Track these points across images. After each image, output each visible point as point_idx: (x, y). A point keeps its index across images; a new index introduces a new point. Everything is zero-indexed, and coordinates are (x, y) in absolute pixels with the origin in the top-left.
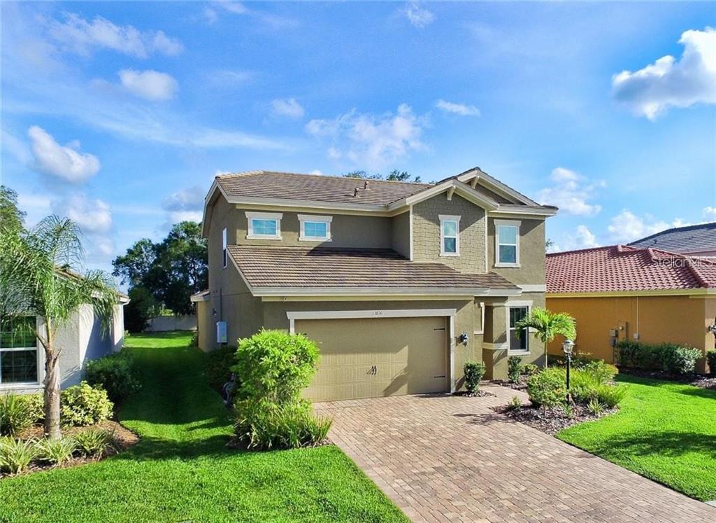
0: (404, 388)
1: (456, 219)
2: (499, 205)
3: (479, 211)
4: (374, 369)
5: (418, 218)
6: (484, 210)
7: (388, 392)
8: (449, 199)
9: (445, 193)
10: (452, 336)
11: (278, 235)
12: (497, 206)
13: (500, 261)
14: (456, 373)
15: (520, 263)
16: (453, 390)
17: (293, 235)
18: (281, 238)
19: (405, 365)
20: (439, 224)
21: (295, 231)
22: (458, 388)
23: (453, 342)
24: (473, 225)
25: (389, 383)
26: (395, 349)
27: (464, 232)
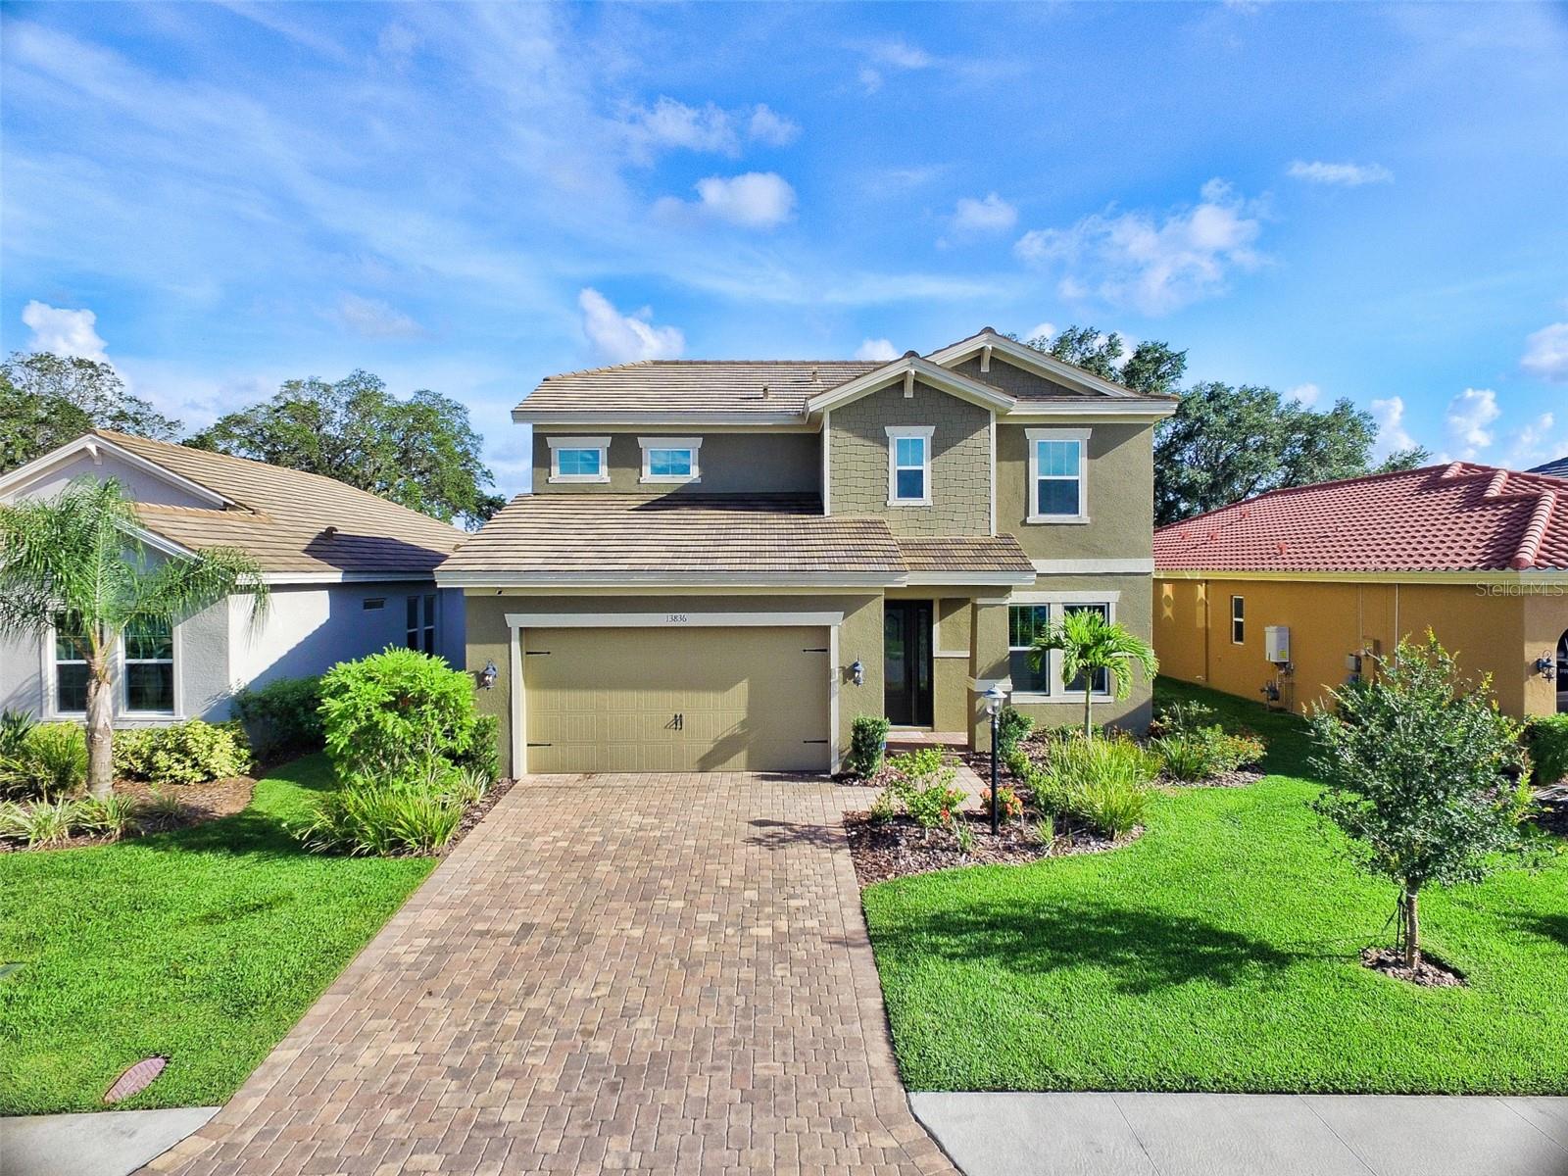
0: (741, 758)
1: (925, 434)
2: (1015, 400)
3: (977, 415)
4: (678, 721)
5: (841, 434)
6: (988, 412)
7: (706, 764)
8: (909, 394)
9: (899, 384)
10: (835, 664)
11: (604, 474)
12: (1012, 404)
13: (1042, 511)
14: (839, 737)
15: (1089, 514)
16: (836, 769)
17: (630, 473)
18: (608, 480)
19: (743, 715)
20: (887, 446)
21: (634, 467)
22: (846, 766)
23: (836, 676)
24: (963, 443)
25: (708, 747)
26: (722, 684)
27: (942, 458)
